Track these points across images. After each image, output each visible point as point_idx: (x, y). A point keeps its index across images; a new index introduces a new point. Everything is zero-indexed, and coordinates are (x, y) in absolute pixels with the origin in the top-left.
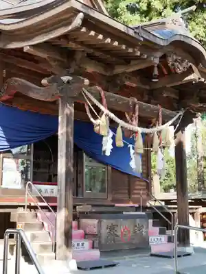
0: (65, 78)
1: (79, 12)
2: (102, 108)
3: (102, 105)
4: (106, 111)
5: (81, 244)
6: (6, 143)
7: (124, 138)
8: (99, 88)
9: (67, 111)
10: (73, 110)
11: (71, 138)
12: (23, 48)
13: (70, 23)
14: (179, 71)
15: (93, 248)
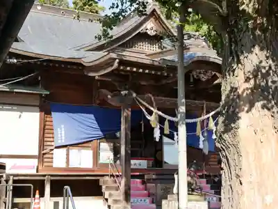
0: (123, 93)
1: (116, 59)
2: (152, 109)
3: (153, 107)
4: (155, 111)
5: (143, 200)
6: (101, 133)
7: (170, 128)
8: (150, 95)
9: (125, 114)
10: (130, 113)
11: (129, 133)
12: (95, 77)
13: (112, 66)
14: (204, 80)
15: (153, 203)
